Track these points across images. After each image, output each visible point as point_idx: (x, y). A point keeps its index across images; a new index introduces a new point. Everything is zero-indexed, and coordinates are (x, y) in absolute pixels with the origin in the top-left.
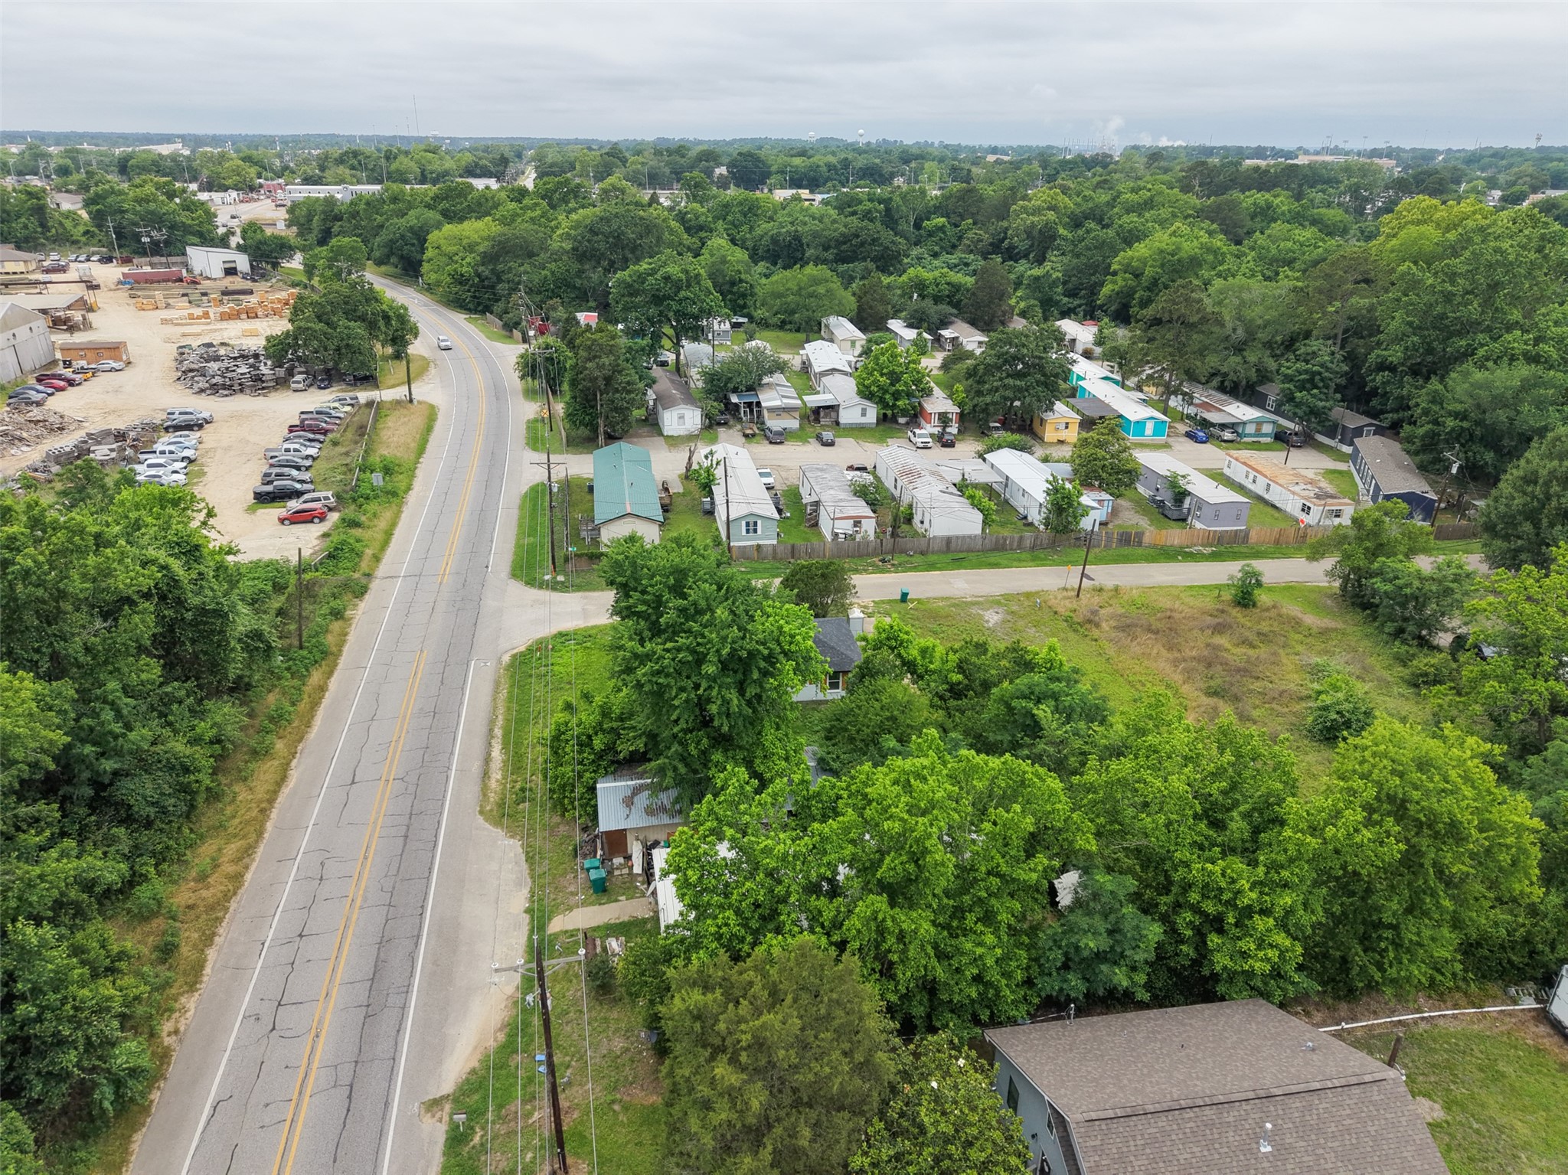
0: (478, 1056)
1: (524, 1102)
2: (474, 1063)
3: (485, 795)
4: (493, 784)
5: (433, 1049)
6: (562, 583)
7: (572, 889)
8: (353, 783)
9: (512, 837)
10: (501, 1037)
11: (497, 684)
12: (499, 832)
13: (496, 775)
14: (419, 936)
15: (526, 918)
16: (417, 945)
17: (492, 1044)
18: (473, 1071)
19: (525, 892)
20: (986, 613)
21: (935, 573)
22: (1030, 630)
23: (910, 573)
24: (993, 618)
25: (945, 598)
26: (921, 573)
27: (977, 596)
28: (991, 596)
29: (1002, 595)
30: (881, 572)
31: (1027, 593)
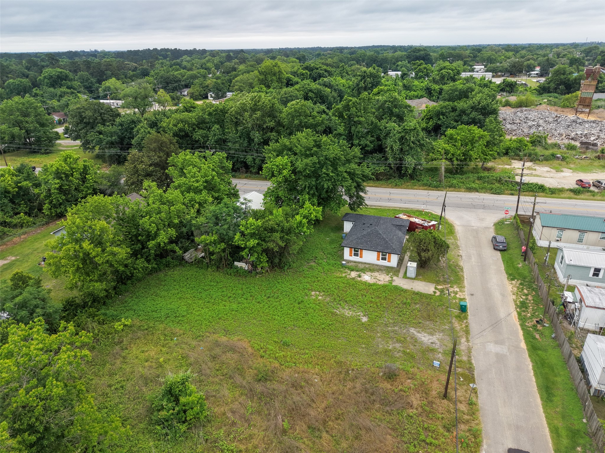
20: (434, 339)
21: (523, 345)
22: (398, 345)
23: (521, 333)
24: (425, 338)
25: (467, 332)
26: (522, 337)
27: (469, 350)
28: (469, 357)
29: (470, 362)
30: (522, 319)
31: (471, 379)
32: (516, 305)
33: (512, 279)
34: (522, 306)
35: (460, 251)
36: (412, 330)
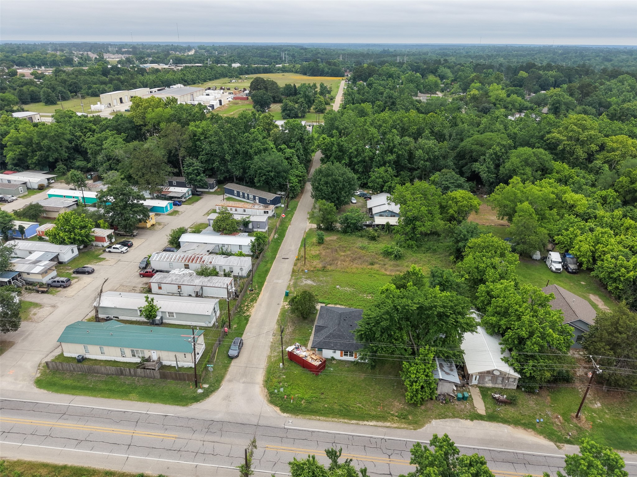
0: (539, 436)
1: (553, 426)
2: (542, 437)
3: (403, 428)
4: (395, 425)
5: (539, 447)
6: (210, 386)
7: (463, 407)
8: (390, 474)
9: (430, 422)
10: (530, 430)
11: (310, 419)
12: (427, 426)
13: (388, 424)
14: (489, 450)
15: (475, 421)
16: (493, 451)
17: (533, 433)
18: (545, 437)
19: (461, 420)
20: (305, 282)
21: (265, 283)
22: (321, 279)
23: (263, 288)
24: (309, 282)
25: (289, 287)
26: (264, 286)
27: (290, 281)
28: (291, 278)
29: (292, 276)
30: (258, 294)
31: (293, 271)
32: (256, 300)
33: (248, 316)
34: (254, 300)
35: (272, 340)
36: (315, 284)
